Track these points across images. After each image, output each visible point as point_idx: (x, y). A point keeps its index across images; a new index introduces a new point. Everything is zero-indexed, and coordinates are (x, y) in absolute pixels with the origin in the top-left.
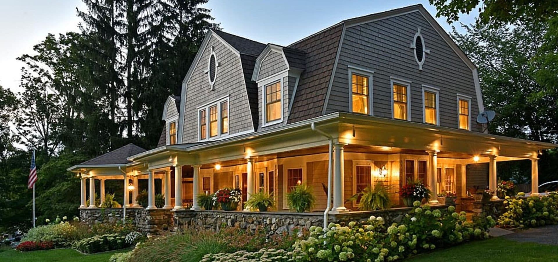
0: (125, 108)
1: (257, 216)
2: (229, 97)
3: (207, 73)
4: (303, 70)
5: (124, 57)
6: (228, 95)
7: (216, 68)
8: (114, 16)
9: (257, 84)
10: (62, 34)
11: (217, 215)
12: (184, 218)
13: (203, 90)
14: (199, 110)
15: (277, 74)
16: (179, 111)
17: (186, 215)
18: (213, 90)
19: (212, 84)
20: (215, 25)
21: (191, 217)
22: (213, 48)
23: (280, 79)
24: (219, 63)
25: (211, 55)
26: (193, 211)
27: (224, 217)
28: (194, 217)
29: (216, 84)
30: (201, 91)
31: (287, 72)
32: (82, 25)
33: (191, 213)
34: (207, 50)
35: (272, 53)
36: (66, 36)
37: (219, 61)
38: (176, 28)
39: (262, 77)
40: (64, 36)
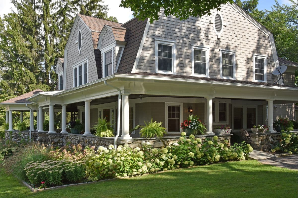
0: (44, 65)
1: (88, 138)
2: (87, 60)
3: (77, 43)
4: (127, 42)
5: (41, 30)
6: (87, 59)
7: (81, 40)
8: (35, 3)
9: (101, 51)
10: (5, 14)
11: (72, 137)
12: (55, 138)
13: (76, 54)
14: (74, 68)
15: (110, 45)
16: (63, 69)
17: (56, 136)
18: (80, 55)
19: (79, 50)
20: (105, 6)
21: (60, 138)
22: (80, 27)
23: (112, 49)
24: (83, 37)
25: (79, 31)
26: (61, 134)
27: (74, 139)
28: (62, 138)
29: (82, 51)
30: (74, 55)
31: (115, 44)
32: (13, 9)
33: (60, 135)
34: (77, 28)
35: (107, 31)
36: (8, 16)
37: (83, 36)
38: (77, 9)
39: (103, 47)
40: (6, 15)
